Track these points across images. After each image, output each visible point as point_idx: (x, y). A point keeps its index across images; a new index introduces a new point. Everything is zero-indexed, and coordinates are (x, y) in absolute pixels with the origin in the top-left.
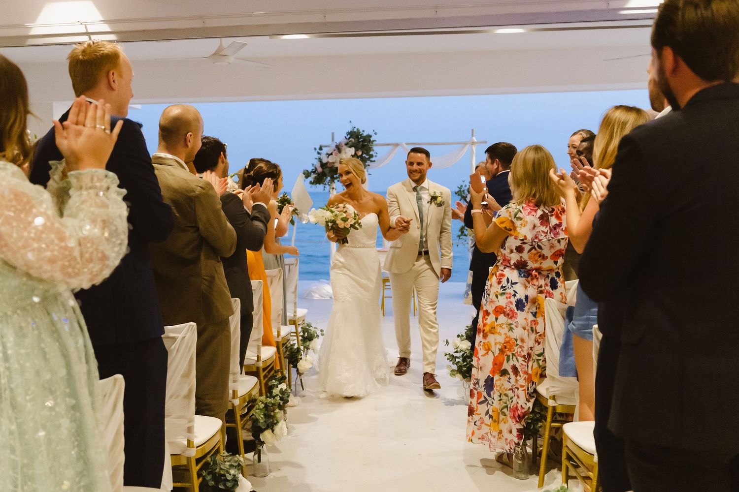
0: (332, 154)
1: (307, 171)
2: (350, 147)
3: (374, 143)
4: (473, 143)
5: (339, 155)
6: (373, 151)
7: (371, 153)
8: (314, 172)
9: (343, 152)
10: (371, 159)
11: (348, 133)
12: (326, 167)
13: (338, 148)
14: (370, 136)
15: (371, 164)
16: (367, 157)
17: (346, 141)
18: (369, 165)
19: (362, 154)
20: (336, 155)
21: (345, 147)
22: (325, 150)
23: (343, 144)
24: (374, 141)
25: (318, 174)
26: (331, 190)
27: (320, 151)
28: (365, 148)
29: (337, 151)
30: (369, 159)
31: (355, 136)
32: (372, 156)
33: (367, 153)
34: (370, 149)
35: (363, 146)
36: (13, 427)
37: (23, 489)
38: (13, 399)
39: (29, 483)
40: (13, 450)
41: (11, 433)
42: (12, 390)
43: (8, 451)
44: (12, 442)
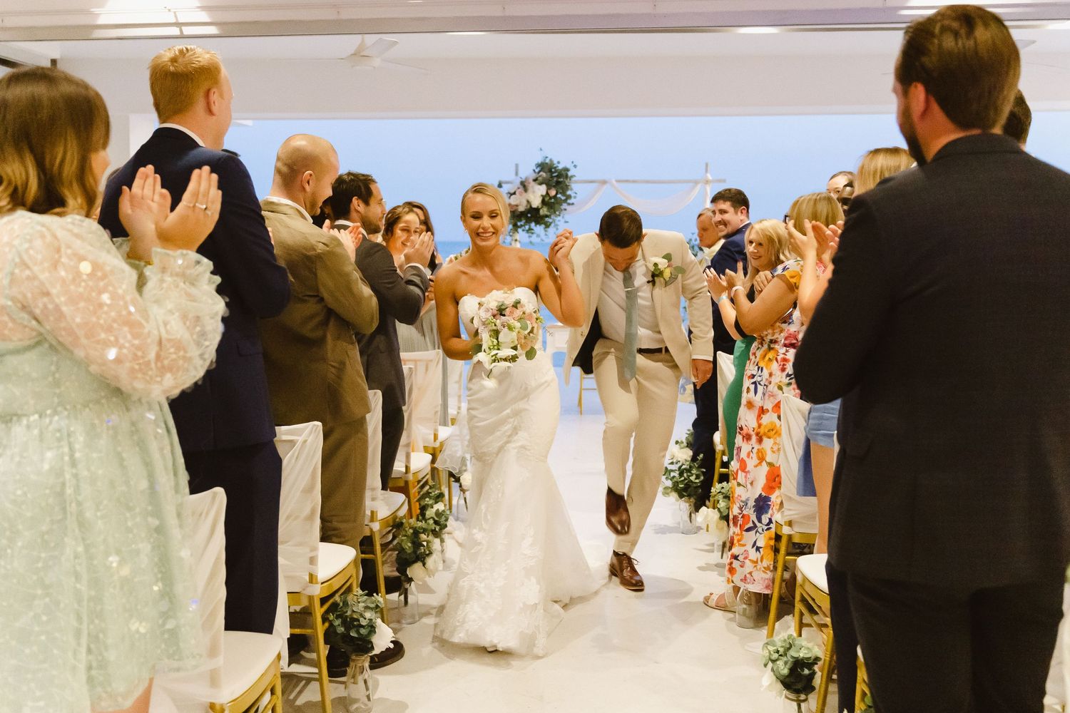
3: (573, 179)
7: (569, 193)
15: (569, 208)
21: (533, 184)
23: (531, 180)
24: (572, 177)
28: (562, 185)
29: (522, 189)
30: (565, 201)
31: (546, 170)
32: (569, 197)
33: (564, 193)
34: (567, 187)
35: (558, 183)
36: (80, 549)
37: (88, 628)
38: (80, 514)
39: (97, 621)
40: (77, 577)
41: (76, 557)
42: (79, 504)
43: (73, 579)
44: (78, 568)
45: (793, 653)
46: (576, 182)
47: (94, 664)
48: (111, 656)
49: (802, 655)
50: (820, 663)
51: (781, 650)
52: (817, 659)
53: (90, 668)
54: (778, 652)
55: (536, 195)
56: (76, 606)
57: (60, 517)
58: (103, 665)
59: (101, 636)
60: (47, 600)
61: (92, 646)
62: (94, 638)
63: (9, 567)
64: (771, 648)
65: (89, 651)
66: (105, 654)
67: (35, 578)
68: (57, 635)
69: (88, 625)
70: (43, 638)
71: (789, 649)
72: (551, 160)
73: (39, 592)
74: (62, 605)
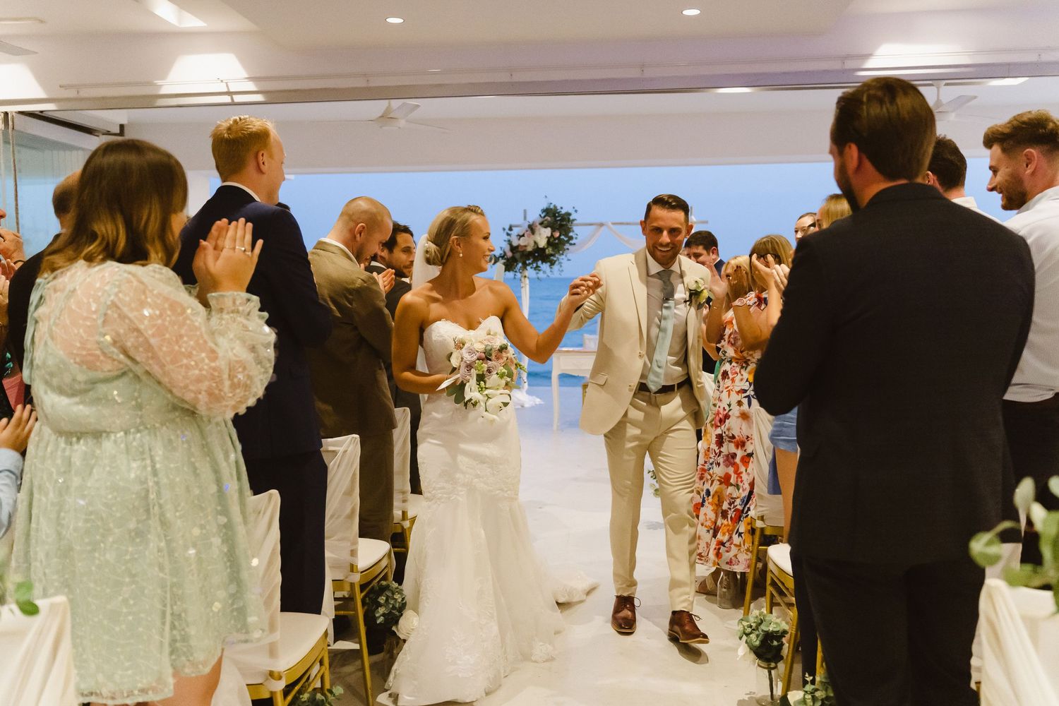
0: (523, 236)
2: (546, 227)
3: (574, 222)
5: (532, 237)
6: (573, 232)
8: (503, 257)
9: (537, 233)
10: (571, 242)
11: (544, 211)
12: (517, 252)
13: (532, 229)
14: (569, 214)
15: (571, 248)
16: (566, 239)
17: (540, 220)
18: (568, 249)
19: (560, 235)
20: (528, 236)
21: (539, 227)
22: (516, 231)
23: (537, 224)
25: (508, 259)
26: (523, 278)
29: (529, 232)
36: (163, 544)
37: (172, 609)
38: (162, 515)
39: (179, 603)
40: (161, 568)
41: (159, 550)
42: (161, 506)
43: (157, 569)
44: (161, 560)
47: (178, 638)
48: (192, 631)
53: (174, 641)
56: (160, 592)
57: (145, 517)
58: (185, 638)
59: (183, 615)
60: (134, 586)
61: (176, 623)
62: (177, 616)
63: (102, 558)
65: (173, 627)
66: (187, 629)
68: (142, 615)
69: (172, 606)
70: (131, 618)
73: (127, 580)
74: (146, 591)
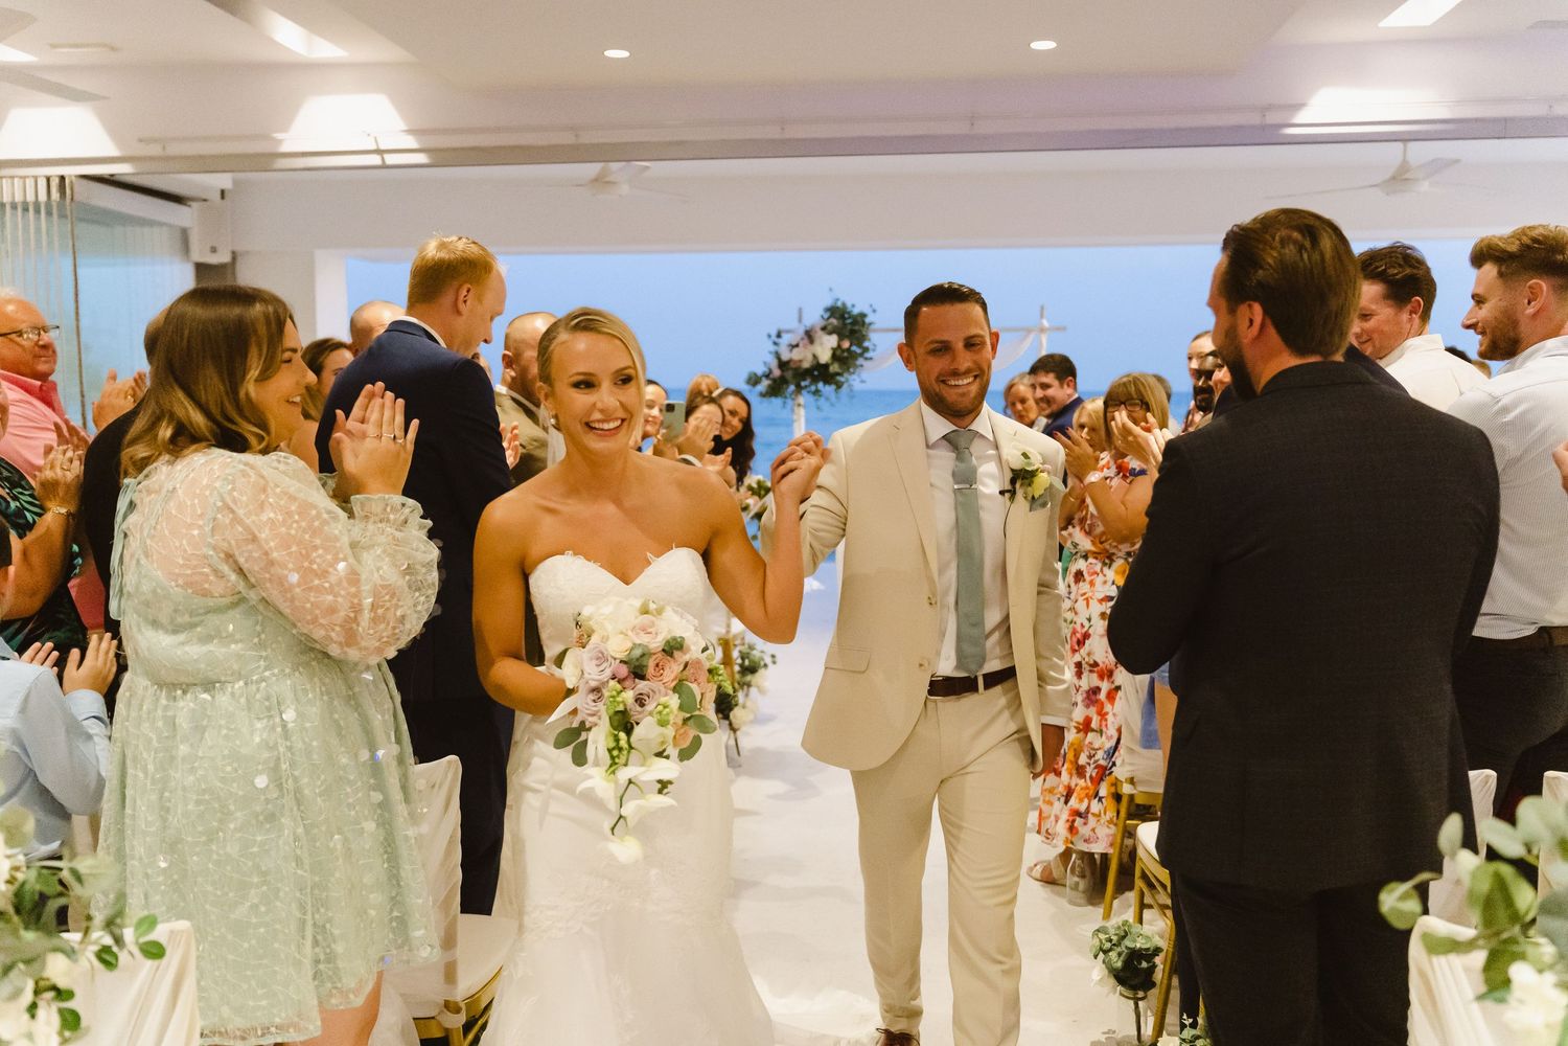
0: (797, 345)
1: (755, 374)
2: (830, 333)
3: (872, 327)
4: (1042, 330)
5: (810, 347)
6: (869, 340)
7: (866, 344)
8: (767, 376)
9: (817, 342)
10: (867, 355)
12: (788, 369)
13: (809, 336)
14: (863, 315)
15: (866, 364)
16: (859, 351)
17: (823, 323)
18: (862, 366)
19: (851, 345)
20: (805, 346)
21: (820, 333)
23: (818, 329)
24: (870, 324)
25: (774, 380)
26: (796, 408)
27: (777, 340)
28: (857, 335)
29: (806, 341)
30: (861, 355)
31: (837, 316)
32: (866, 350)
33: (860, 345)
34: (864, 338)
35: (853, 332)
37: (313, 918)
39: (322, 910)
40: (299, 861)
41: (296, 839)
43: (294, 864)
44: (298, 852)
45: (1128, 943)
46: (875, 331)
47: (322, 957)
48: (340, 948)
49: (1138, 946)
50: (1162, 955)
51: (1115, 938)
52: (1157, 950)
53: (317, 962)
54: (1110, 940)
55: (824, 349)
56: (298, 895)
58: (331, 958)
59: (328, 926)
60: (265, 888)
61: (319, 938)
62: (320, 927)
63: (221, 852)
64: (1103, 936)
65: (316, 943)
66: (333, 946)
67: (250, 864)
68: (278, 926)
69: (313, 914)
70: (262, 930)
71: (1124, 937)
72: (844, 304)
73: (256, 880)
74: (281, 894)
